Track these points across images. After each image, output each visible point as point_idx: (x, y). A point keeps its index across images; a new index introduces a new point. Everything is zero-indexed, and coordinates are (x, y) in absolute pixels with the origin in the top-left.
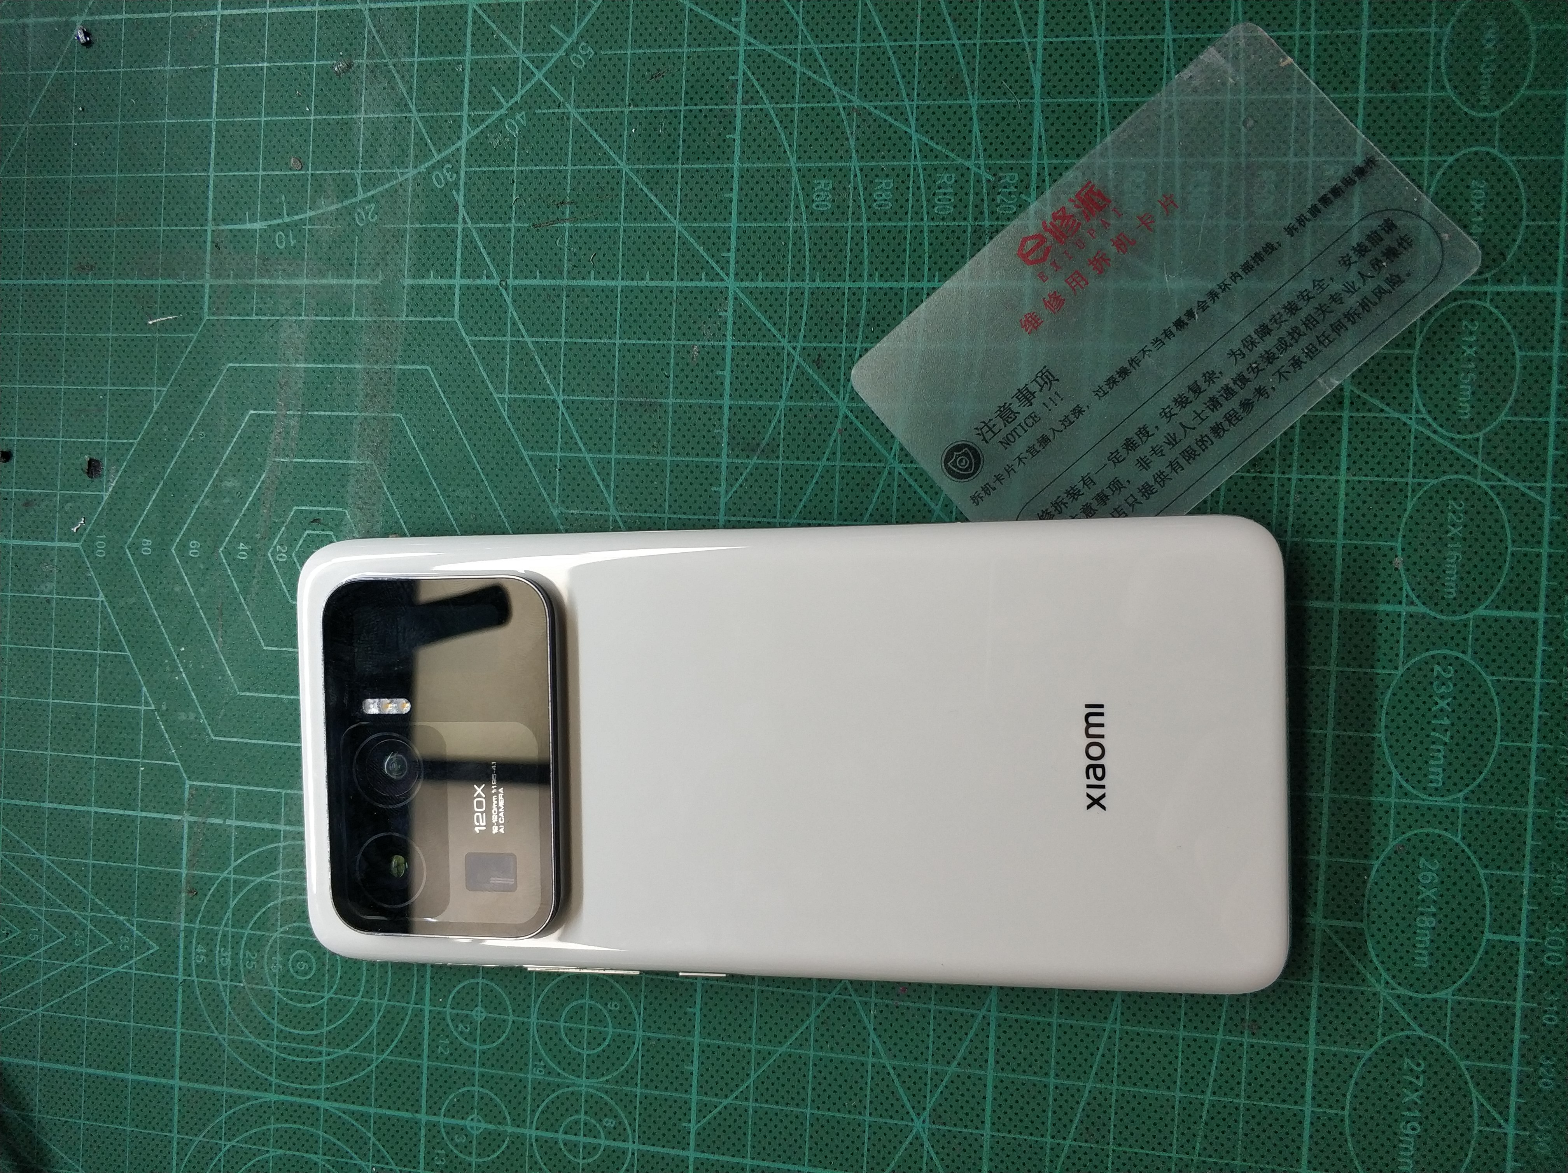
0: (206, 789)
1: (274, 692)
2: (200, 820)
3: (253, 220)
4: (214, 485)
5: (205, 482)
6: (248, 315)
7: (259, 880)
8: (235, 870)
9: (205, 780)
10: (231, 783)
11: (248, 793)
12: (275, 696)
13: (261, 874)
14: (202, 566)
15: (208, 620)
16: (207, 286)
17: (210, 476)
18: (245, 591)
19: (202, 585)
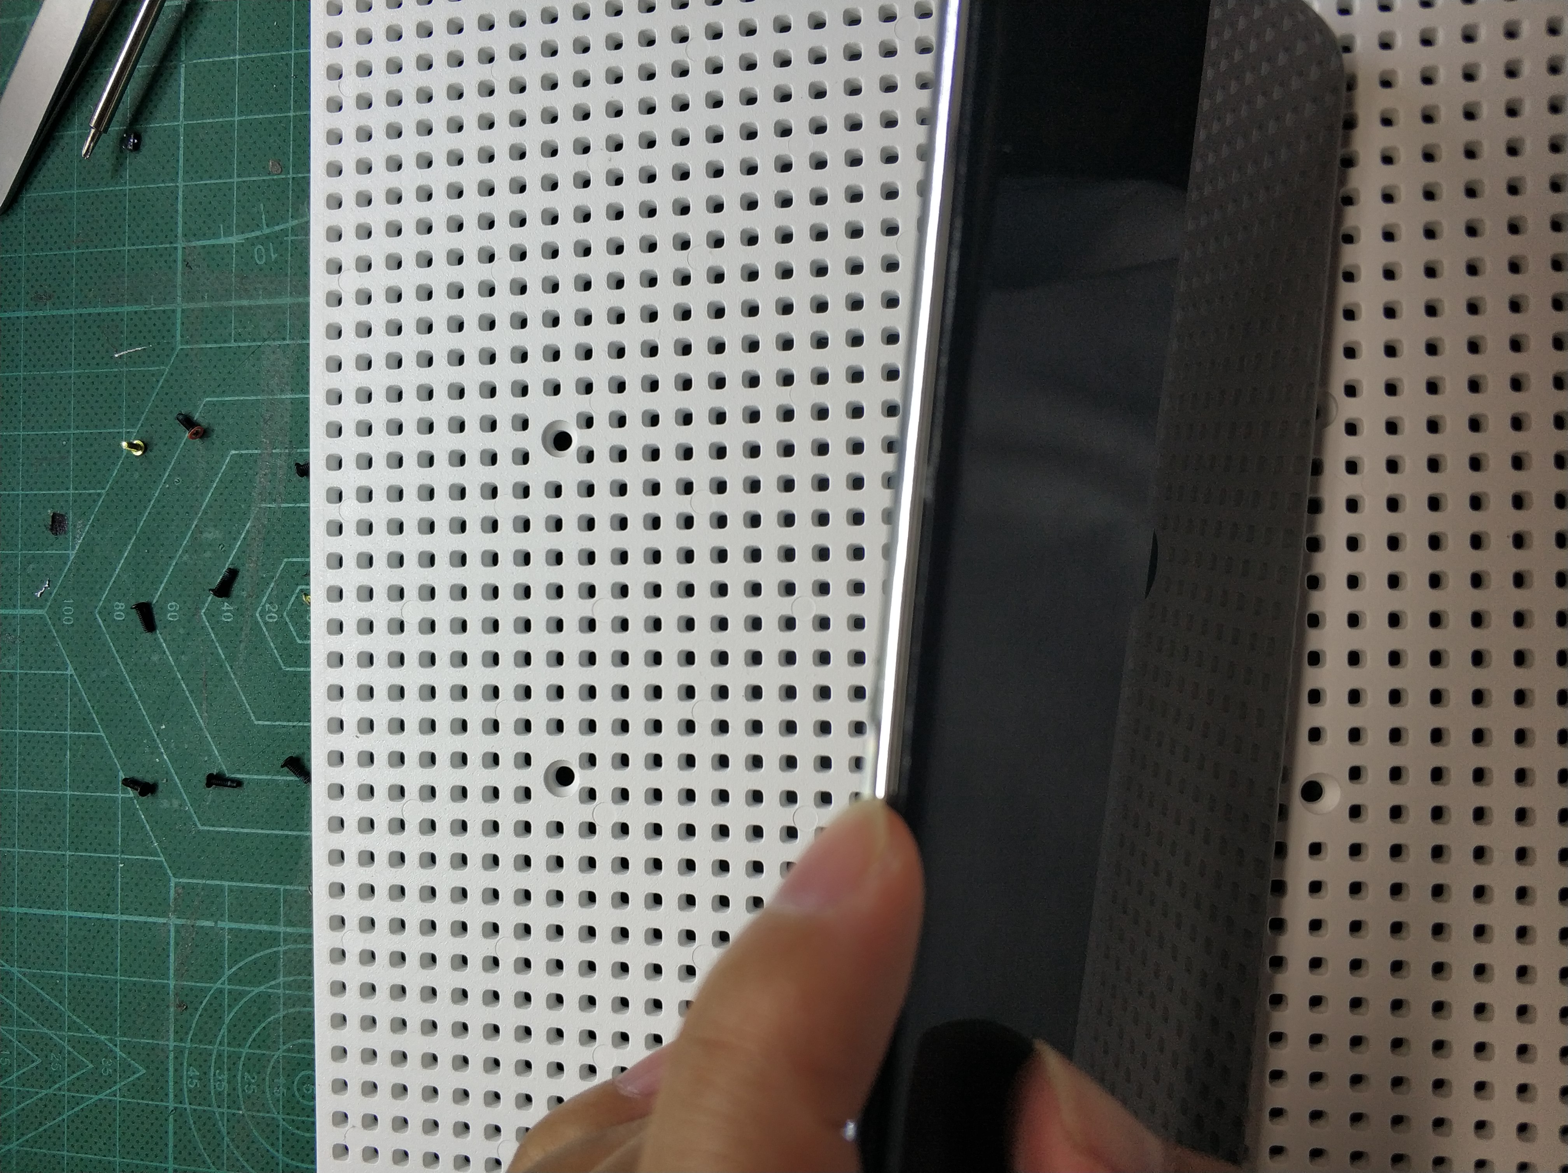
0: (193, 887)
1: (268, 773)
2: (189, 922)
3: (228, 233)
4: (194, 538)
5: (183, 535)
6: (225, 341)
7: (256, 990)
8: (230, 980)
9: (193, 877)
10: (222, 879)
11: (242, 890)
12: (269, 777)
13: (260, 984)
14: (182, 631)
15: (191, 692)
16: (179, 310)
17: (188, 527)
18: (232, 658)
19: (183, 653)
